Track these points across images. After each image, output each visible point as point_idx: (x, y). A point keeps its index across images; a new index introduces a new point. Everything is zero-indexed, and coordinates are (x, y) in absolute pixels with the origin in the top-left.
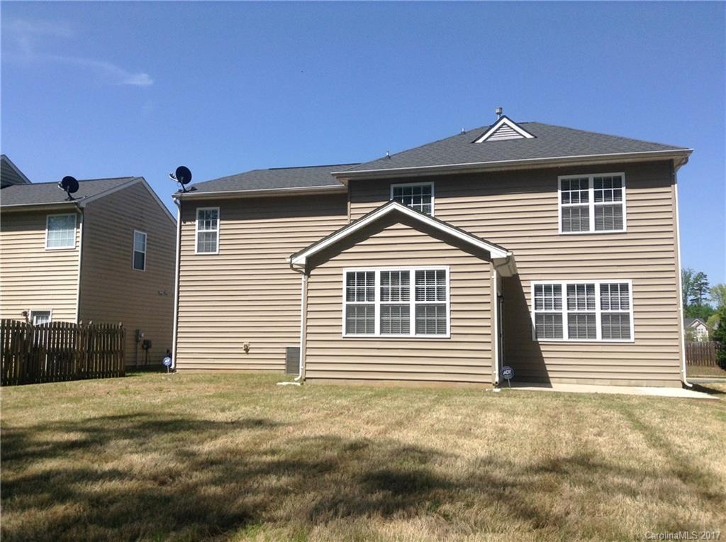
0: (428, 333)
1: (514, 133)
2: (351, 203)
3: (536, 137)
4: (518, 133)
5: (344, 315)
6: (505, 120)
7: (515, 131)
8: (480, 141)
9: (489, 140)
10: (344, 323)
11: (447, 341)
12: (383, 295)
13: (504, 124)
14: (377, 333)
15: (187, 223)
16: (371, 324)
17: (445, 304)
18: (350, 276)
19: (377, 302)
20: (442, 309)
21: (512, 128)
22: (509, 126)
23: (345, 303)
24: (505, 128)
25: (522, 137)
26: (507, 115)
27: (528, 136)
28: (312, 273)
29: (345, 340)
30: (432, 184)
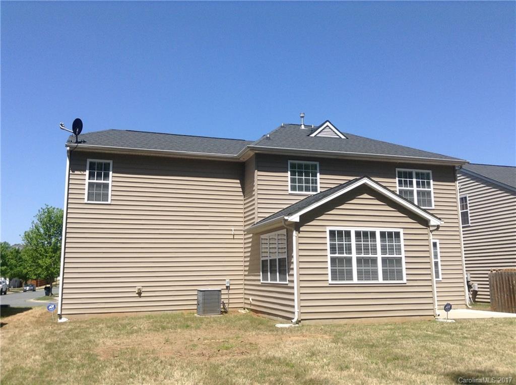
0: (390, 280)
1: (333, 134)
2: (258, 171)
3: (347, 138)
4: (336, 134)
5: (329, 265)
6: (328, 124)
7: (334, 132)
8: (313, 135)
9: (318, 135)
10: (329, 272)
11: (404, 285)
12: (359, 249)
13: (327, 126)
14: (355, 280)
15: (76, 172)
16: (350, 273)
17: (401, 258)
18: (332, 233)
19: (354, 255)
20: (399, 261)
21: (332, 130)
22: (330, 128)
23: (329, 255)
24: (327, 129)
25: (338, 137)
26: (329, 120)
27: (343, 137)
28: (301, 229)
29: (331, 286)
30: (318, 164)
